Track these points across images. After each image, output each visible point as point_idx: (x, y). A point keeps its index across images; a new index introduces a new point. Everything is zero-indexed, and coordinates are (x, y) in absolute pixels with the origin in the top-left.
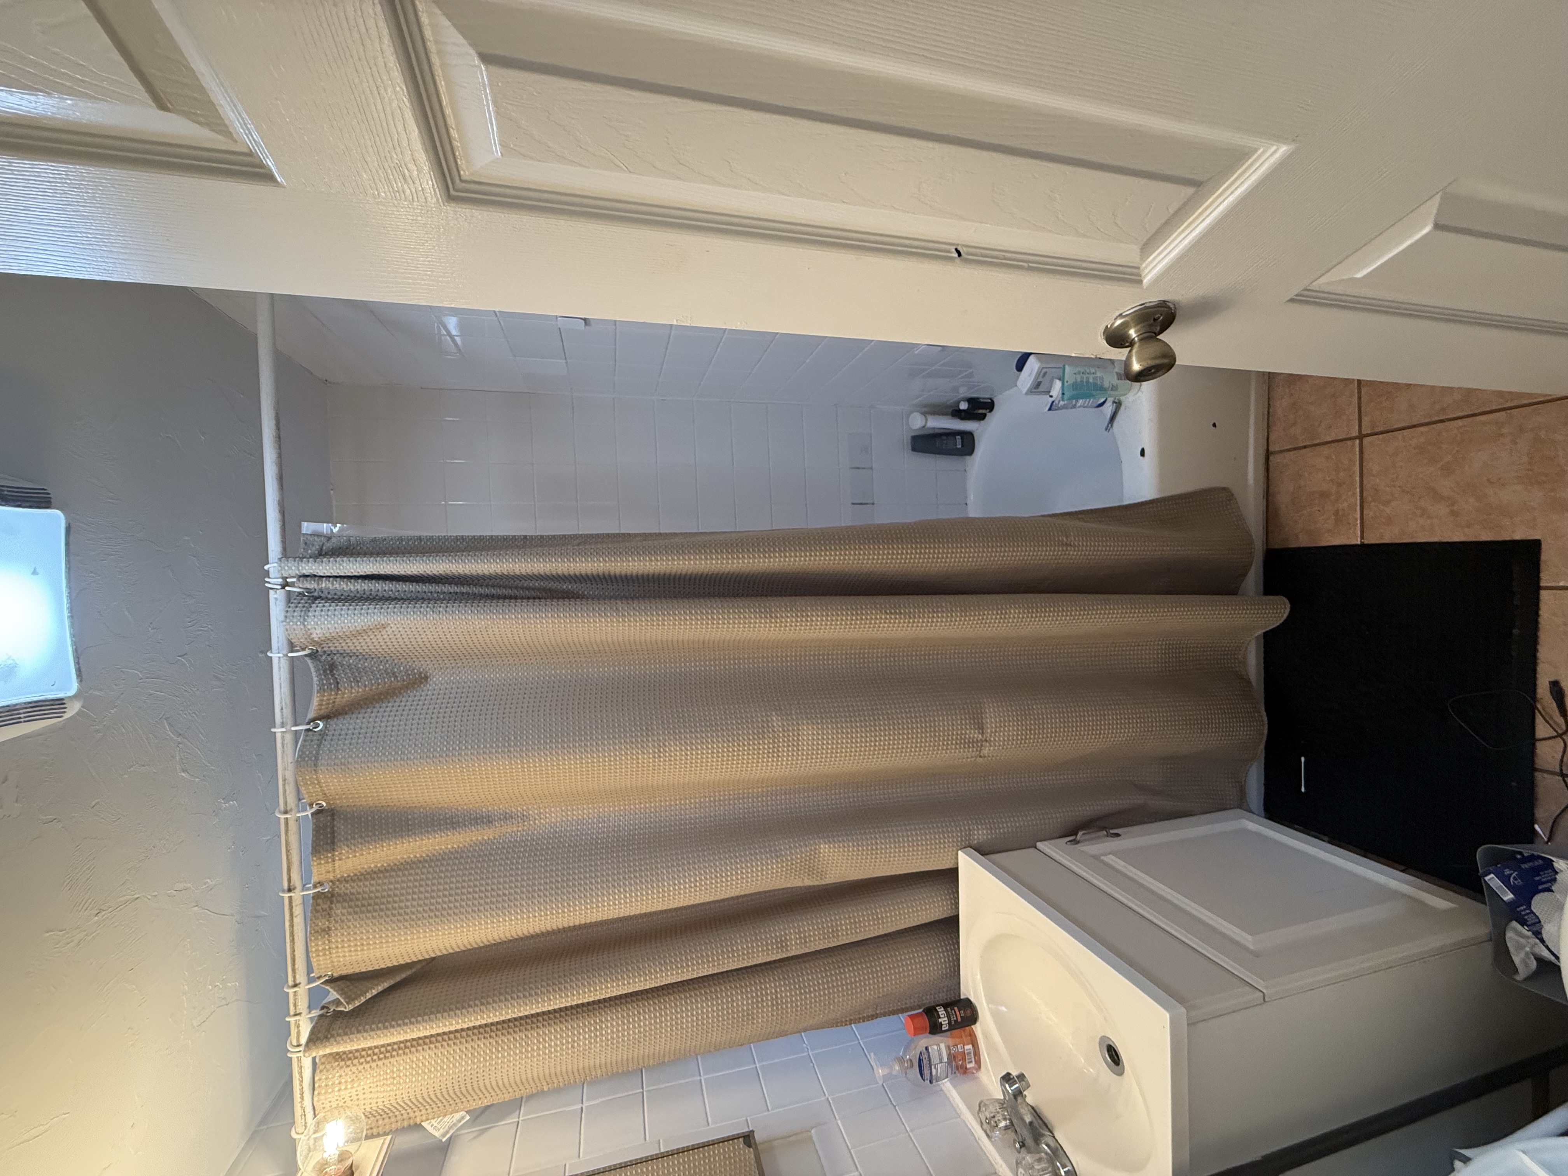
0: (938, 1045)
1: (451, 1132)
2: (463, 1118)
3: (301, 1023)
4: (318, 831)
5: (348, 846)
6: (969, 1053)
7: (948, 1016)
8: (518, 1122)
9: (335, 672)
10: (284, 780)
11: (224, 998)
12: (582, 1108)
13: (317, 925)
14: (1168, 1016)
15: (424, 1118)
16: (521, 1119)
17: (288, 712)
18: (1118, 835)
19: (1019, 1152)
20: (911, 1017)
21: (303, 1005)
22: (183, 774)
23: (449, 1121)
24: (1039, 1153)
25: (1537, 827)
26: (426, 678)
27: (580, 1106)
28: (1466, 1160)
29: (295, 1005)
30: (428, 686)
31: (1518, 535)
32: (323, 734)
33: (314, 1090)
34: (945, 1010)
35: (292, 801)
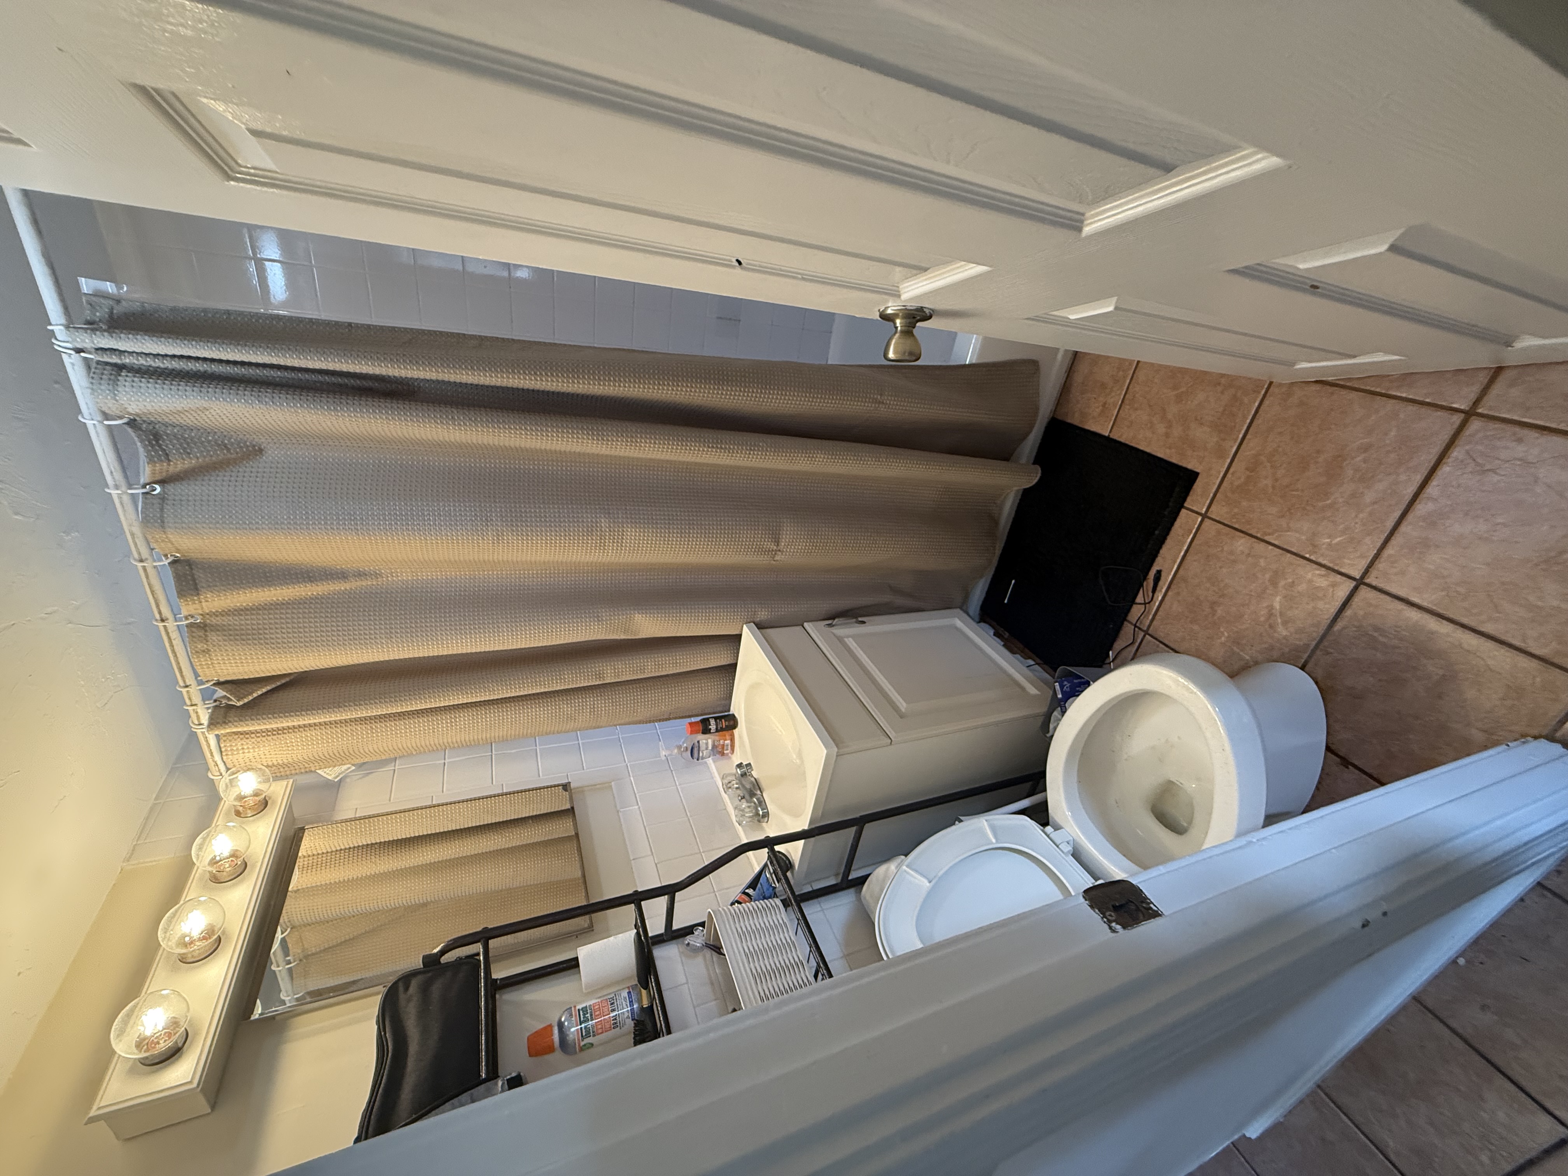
0: (707, 740)
1: (341, 776)
2: (349, 768)
3: (199, 711)
4: (179, 578)
5: (212, 592)
6: (727, 745)
7: (717, 725)
8: (395, 770)
9: (161, 442)
10: (133, 535)
11: (118, 686)
12: (445, 763)
13: (197, 647)
14: (825, 751)
15: (317, 768)
16: (397, 767)
17: (119, 476)
18: (863, 622)
19: (740, 801)
20: (691, 724)
21: (197, 698)
22: (16, 517)
23: (338, 770)
24: (751, 803)
25: (1111, 652)
26: (261, 451)
27: (443, 761)
28: (960, 821)
29: (190, 699)
30: (264, 458)
31: (1190, 466)
32: (162, 498)
33: (221, 752)
34: (716, 721)
35: (145, 553)
